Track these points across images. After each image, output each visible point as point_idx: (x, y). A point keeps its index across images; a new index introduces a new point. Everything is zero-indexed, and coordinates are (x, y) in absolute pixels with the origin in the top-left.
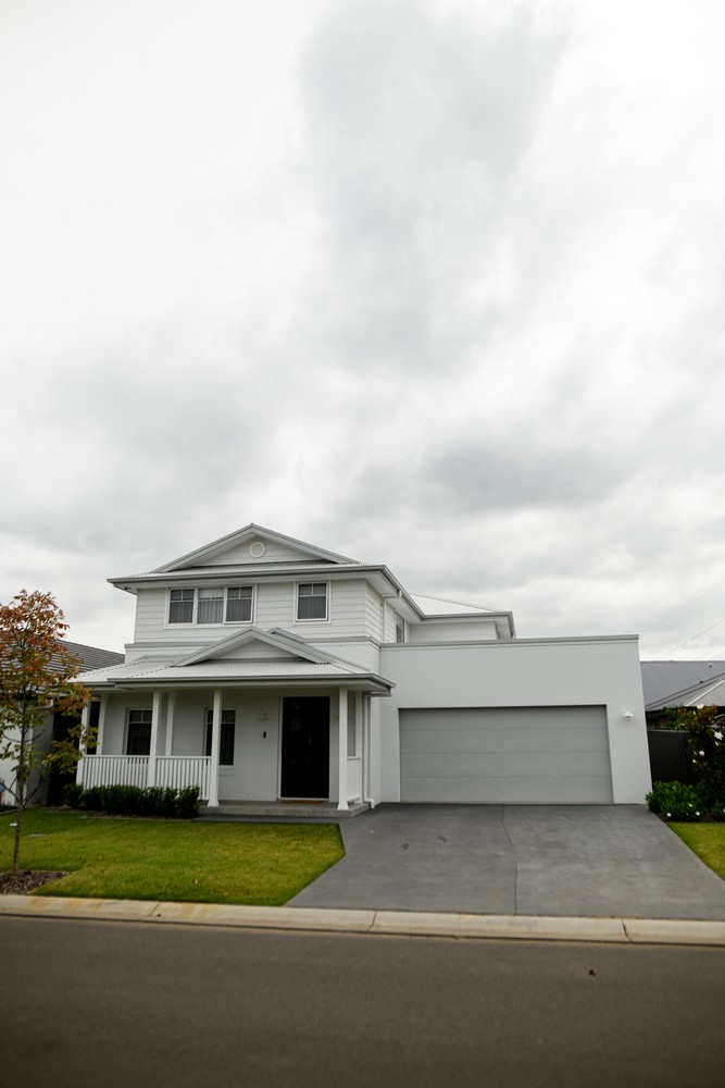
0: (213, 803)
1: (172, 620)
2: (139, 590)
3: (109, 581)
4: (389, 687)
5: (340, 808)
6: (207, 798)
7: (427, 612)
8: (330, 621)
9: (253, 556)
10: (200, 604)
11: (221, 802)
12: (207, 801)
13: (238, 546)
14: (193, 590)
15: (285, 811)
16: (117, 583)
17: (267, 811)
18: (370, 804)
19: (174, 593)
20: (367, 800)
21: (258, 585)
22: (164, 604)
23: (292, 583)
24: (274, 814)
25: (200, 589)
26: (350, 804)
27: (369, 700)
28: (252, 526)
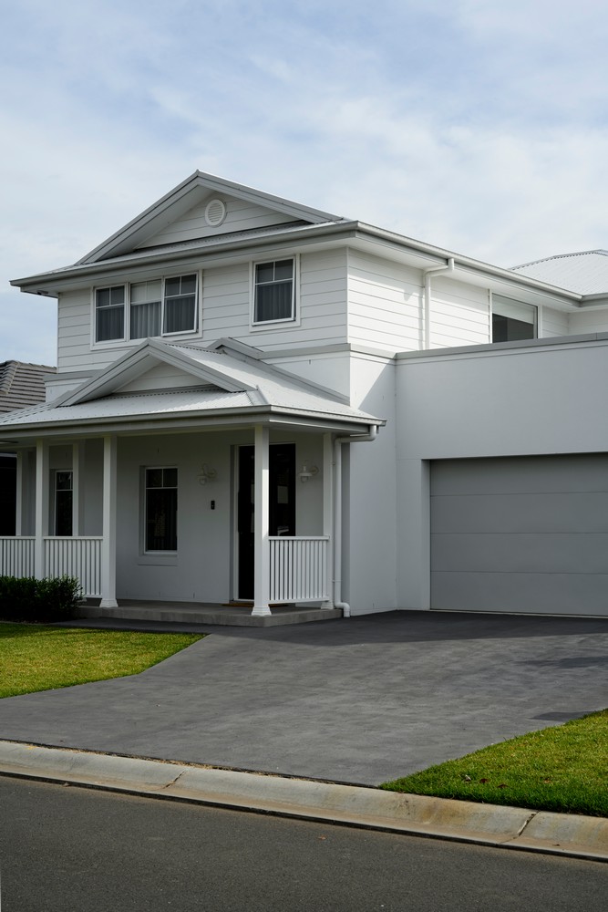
0: (109, 602)
1: (100, 337)
2: (59, 293)
3: (14, 283)
4: (369, 426)
5: (255, 612)
6: (97, 596)
7: (580, 290)
8: (297, 323)
9: (208, 225)
10: (132, 308)
11: (120, 602)
12: (98, 601)
13: (191, 210)
14: (123, 287)
15: (184, 615)
16: (27, 285)
17: (163, 614)
18: (342, 610)
19: (101, 294)
20: (339, 603)
21: (204, 270)
22: (88, 312)
23: (246, 264)
24: (172, 620)
25: (132, 286)
26: (271, 606)
27: (346, 448)
28: (197, 176)
